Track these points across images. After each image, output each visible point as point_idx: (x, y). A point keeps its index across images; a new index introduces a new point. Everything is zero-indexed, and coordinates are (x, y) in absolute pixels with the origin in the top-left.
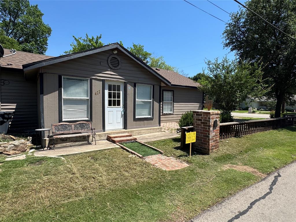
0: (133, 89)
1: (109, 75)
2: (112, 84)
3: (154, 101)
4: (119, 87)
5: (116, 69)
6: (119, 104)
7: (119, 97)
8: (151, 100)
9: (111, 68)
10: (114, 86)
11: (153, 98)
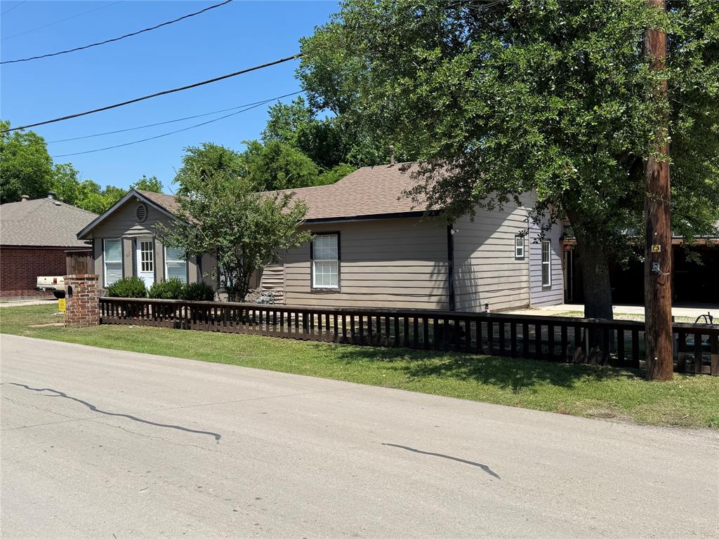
0: (161, 245)
1: (137, 230)
2: (144, 242)
4: (151, 244)
5: (142, 221)
6: (150, 270)
7: (151, 258)
9: (137, 222)
10: (146, 244)
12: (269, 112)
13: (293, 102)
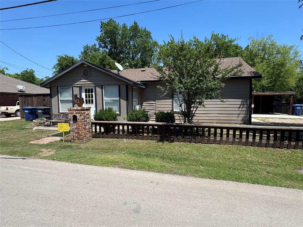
0: (101, 90)
1: (83, 82)
2: (87, 88)
3: (121, 99)
4: (92, 90)
5: (87, 77)
6: (92, 103)
7: (92, 97)
8: (118, 99)
9: (84, 78)
10: (89, 89)
11: (120, 96)
12: (84, 48)
13: (92, 45)
